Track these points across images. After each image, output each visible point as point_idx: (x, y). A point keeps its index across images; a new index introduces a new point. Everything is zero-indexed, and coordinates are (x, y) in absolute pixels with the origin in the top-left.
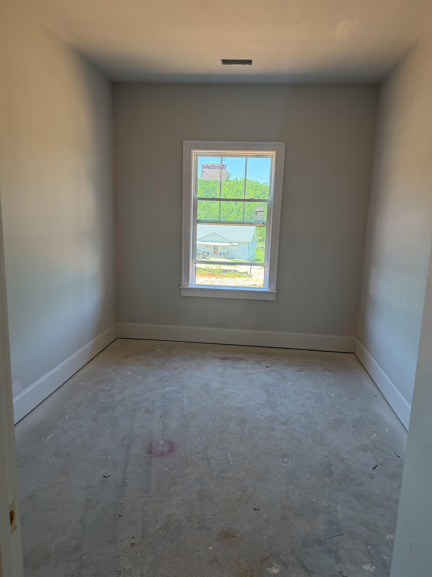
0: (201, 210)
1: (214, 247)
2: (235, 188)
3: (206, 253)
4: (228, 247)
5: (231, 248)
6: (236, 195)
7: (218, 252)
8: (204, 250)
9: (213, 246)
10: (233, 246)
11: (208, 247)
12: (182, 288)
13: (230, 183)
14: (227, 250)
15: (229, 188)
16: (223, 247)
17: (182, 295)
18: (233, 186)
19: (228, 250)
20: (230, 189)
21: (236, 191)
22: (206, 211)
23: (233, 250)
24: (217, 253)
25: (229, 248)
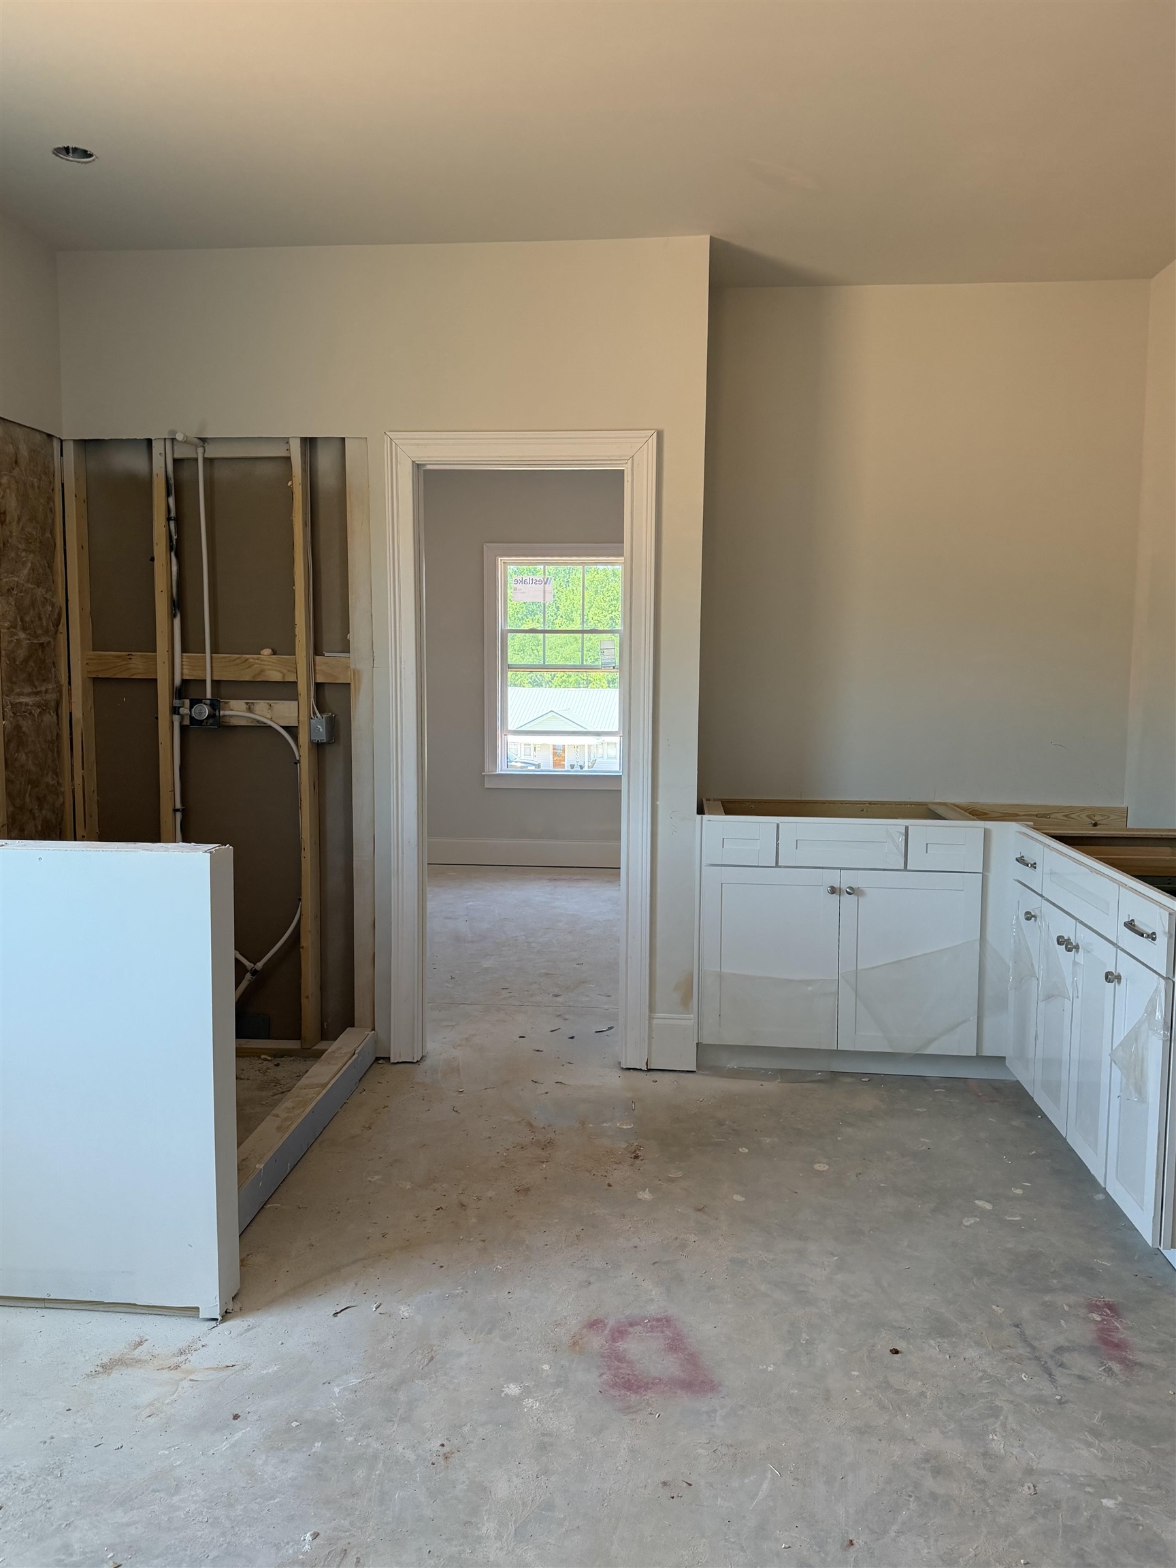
0: (517, 653)
1: (554, 749)
2: (608, 590)
3: (534, 765)
4: (592, 748)
5: (600, 750)
6: (613, 608)
7: (566, 763)
8: (528, 758)
9: (551, 748)
10: (606, 746)
11: (537, 749)
12: (487, 775)
13: (596, 576)
14: (589, 756)
15: (594, 590)
16: (578, 750)
17: (486, 787)
18: (604, 585)
19: (592, 756)
20: (596, 592)
21: (612, 597)
22: (530, 655)
23: (605, 757)
24: (564, 765)
25: (593, 750)
